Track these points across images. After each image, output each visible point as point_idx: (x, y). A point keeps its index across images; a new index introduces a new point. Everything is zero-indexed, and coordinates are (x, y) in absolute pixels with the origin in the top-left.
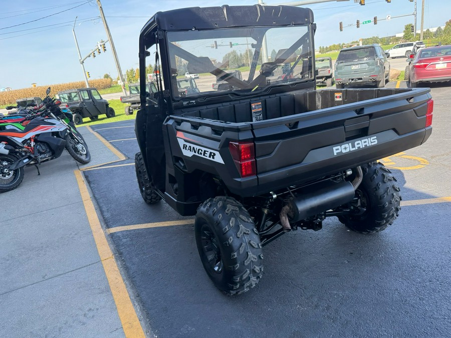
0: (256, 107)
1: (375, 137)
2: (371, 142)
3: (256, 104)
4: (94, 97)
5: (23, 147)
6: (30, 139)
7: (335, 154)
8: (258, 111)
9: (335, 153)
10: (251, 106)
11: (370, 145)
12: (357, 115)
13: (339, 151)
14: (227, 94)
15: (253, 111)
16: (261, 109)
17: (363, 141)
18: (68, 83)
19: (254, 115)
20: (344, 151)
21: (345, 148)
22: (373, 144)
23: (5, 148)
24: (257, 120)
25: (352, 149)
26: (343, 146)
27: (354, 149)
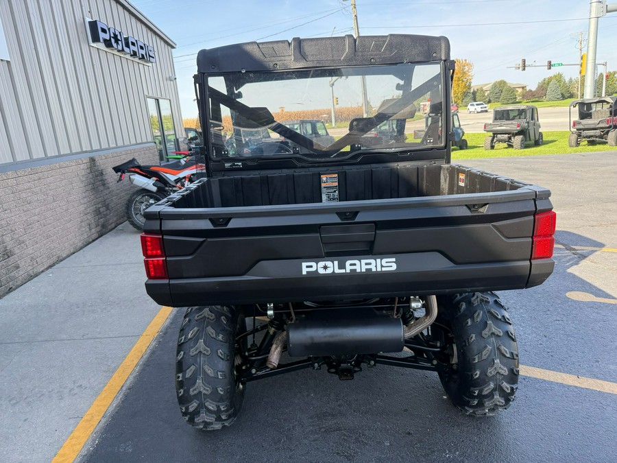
0: (329, 181)
1: (394, 260)
2: (382, 266)
3: (329, 176)
4: (318, 131)
5: (174, 186)
6: (185, 178)
7: (304, 273)
8: (331, 185)
9: (305, 271)
10: (320, 179)
11: (379, 269)
12: (339, 220)
13: (313, 269)
14: (291, 158)
15: (323, 185)
16: (336, 184)
17: (364, 262)
18: (313, 109)
19: (324, 190)
20: (321, 271)
21: (325, 267)
22: (384, 269)
23: (154, 185)
24: (330, 199)
25: (337, 271)
26: (321, 264)
27: (343, 271)
